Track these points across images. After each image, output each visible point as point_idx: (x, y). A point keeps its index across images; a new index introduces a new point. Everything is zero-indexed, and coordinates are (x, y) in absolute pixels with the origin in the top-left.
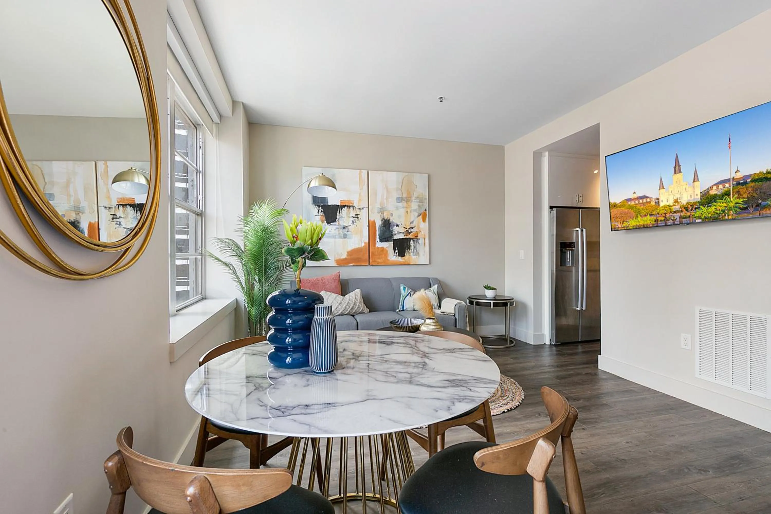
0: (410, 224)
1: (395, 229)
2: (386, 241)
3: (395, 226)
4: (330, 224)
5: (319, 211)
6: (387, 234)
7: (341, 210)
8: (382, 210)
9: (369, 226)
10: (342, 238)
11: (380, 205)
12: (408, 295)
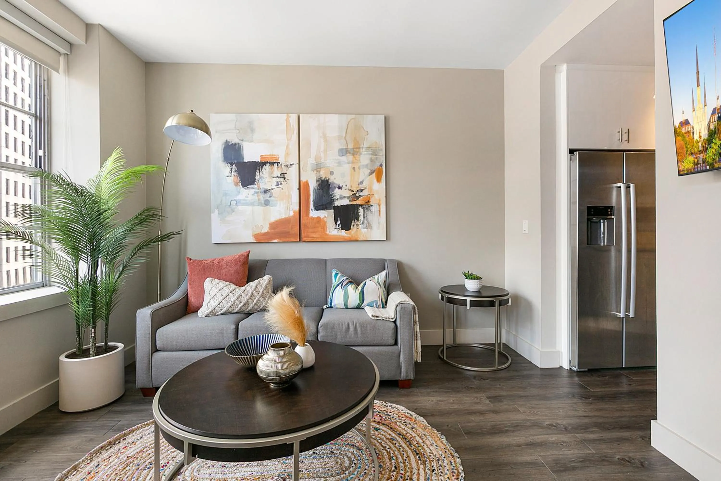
0: (358, 185)
1: (337, 193)
2: (323, 209)
3: (337, 188)
4: (246, 187)
5: (231, 170)
6: (325, 200)
7: (262, 168)
8: (318, 168)
9: (299, 189)
10: (262, 206)
11: (315, 160)
12: (338, 285)
